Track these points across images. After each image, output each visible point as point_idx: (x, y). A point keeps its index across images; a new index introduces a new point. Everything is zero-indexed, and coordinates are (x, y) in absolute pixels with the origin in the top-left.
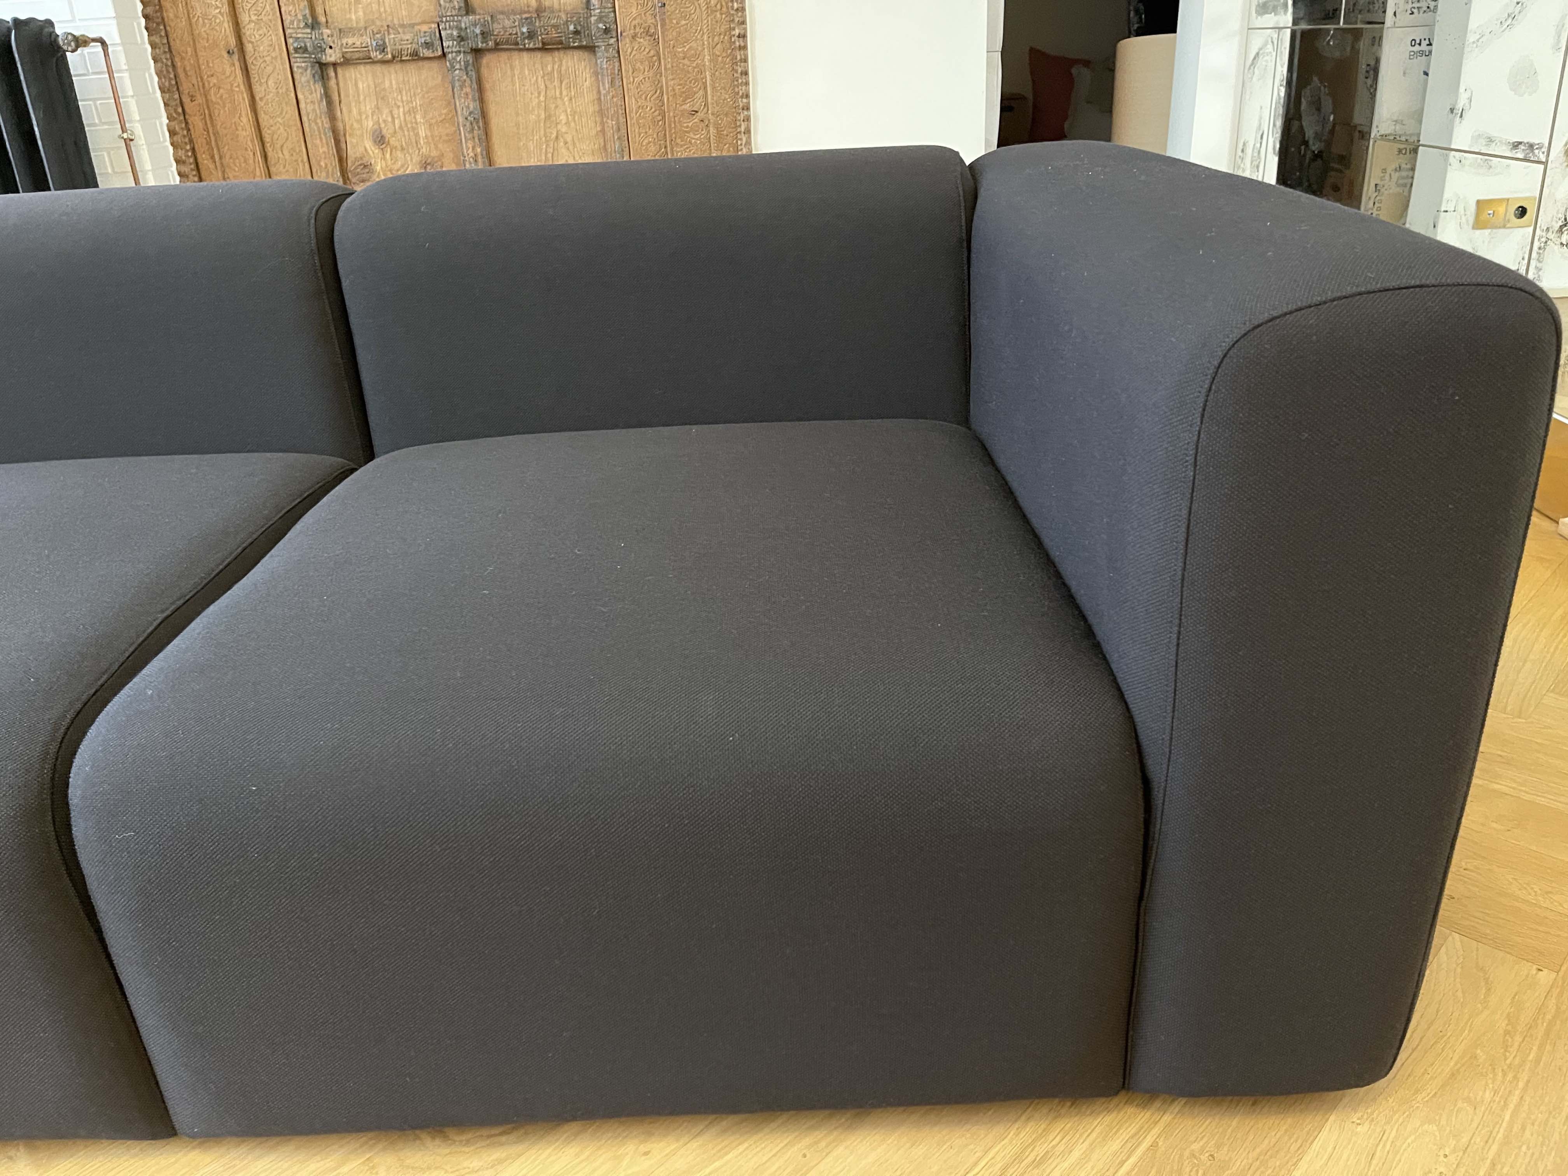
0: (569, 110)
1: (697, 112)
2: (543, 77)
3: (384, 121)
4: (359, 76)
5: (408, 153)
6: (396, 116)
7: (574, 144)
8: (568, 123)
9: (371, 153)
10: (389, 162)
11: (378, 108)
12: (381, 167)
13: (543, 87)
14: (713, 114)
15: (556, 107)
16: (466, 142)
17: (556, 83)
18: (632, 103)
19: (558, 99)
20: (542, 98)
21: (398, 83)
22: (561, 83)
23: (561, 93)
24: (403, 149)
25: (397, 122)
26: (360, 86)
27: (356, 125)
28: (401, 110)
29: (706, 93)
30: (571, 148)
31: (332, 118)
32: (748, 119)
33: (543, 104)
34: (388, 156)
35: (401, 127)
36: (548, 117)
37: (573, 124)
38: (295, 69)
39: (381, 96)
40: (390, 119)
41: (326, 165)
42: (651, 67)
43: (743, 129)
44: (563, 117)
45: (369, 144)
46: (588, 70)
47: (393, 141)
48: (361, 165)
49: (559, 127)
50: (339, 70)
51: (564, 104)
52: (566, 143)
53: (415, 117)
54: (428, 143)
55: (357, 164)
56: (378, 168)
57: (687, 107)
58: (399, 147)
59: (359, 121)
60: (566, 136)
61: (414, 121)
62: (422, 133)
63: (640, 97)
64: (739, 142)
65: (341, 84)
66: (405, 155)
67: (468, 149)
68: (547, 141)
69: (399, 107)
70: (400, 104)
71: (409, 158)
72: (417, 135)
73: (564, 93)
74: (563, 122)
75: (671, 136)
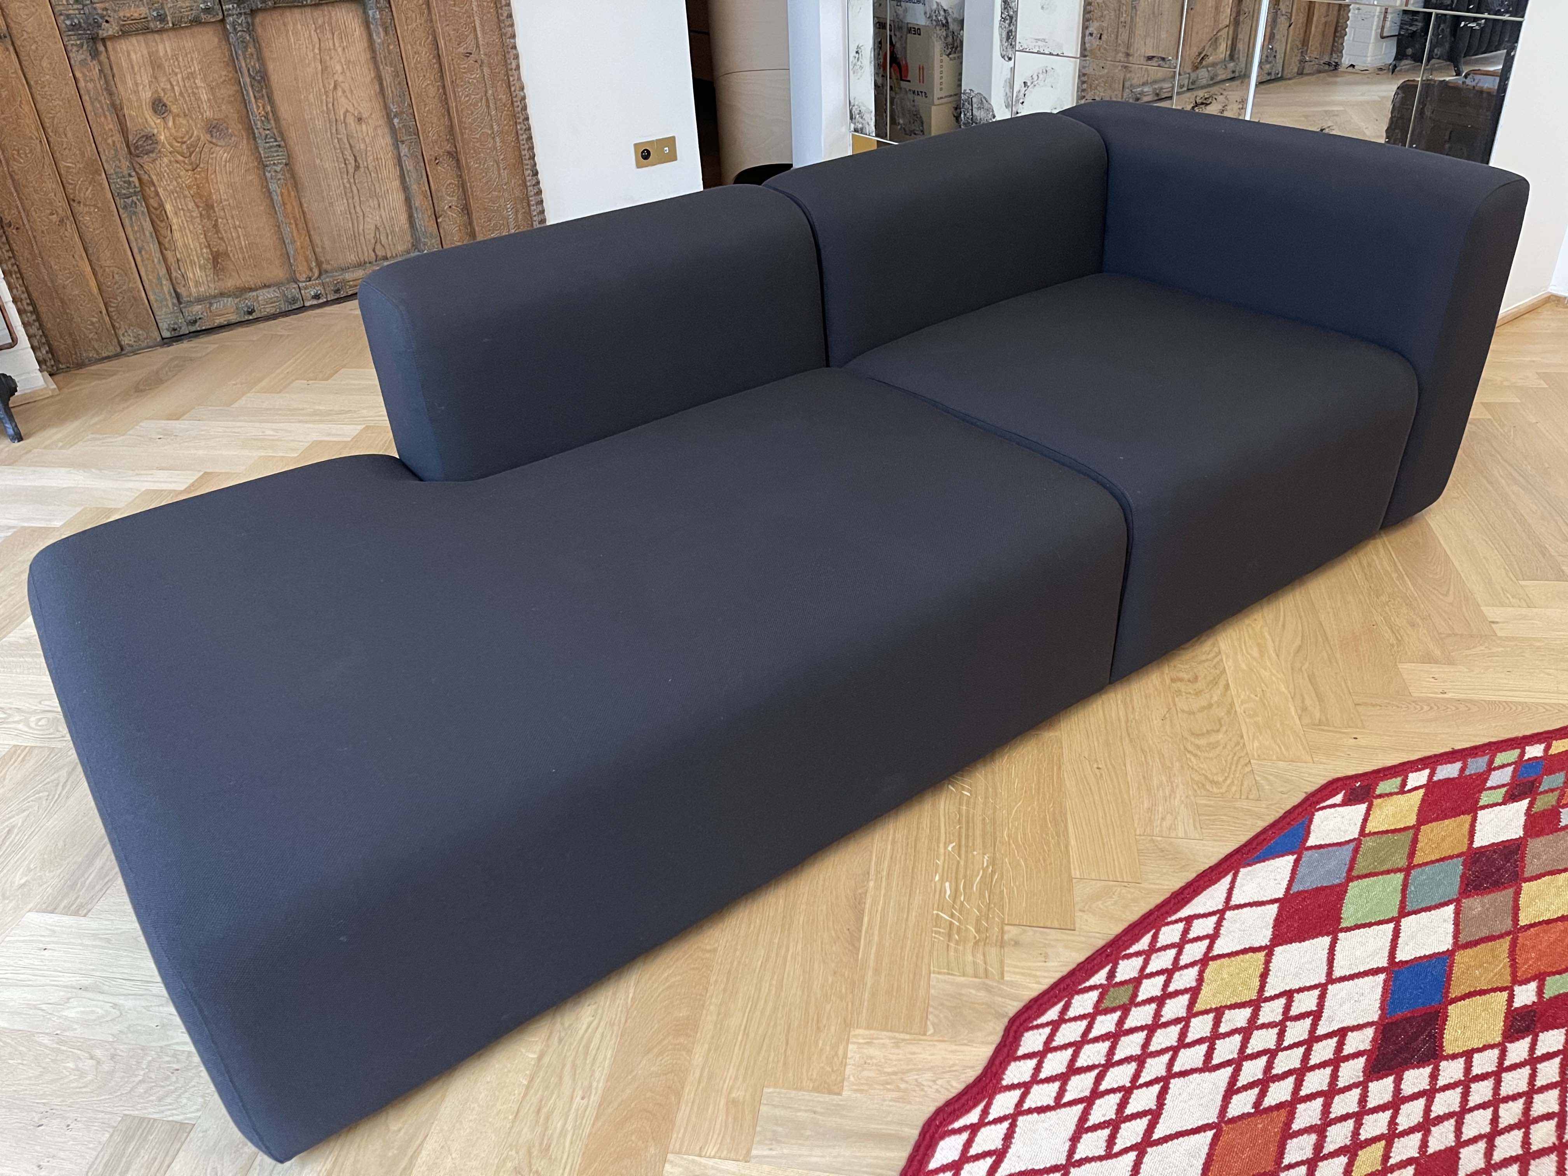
0: (343, 60)
1: (471, 54)
2: (315, 31)
3: (163, 90)
4: (130, 48)
5: (192, 118)
6: (174, 83)
7: (352, 91)
8: (343, 72)
9: (152, 124)
10: (173, 131)
11: (156, 78)
12: (166, 137)
13: (316, 40)
14: (485, 55)
15: (331, 58)
16: (256, 102)
17: (329, 35)
18: (408, 49)
19: (333, 51)
20: (317, 51)
21: (172, 50)
22: (333, 34)
23: (334, 45)
24: (185, 115)
25: (176, 88)
26: (133, 56)
27: (133, 97)
28: (179, 76)
29: (476, 35)
30: (349, 96)
31: (111, 94)
32: (517, 57)
33: (318, 57)
34: (170, 124)
35: (181, 94)
36: (324, 69)
37: (348, 74)
38: (69, 48)
39: (156, 64)
40: (169, 86)
41: (114, 142)
42: (422, 14)
43: (514, 66)
44: (338, 68)
45: (148, 114)
46: (356, 21)
47: (174, 109)
48: (143, 136)
49: (336, 76)
50: (109, 44)
51: (338, 54)
52: (344, 92)
53: (194, 82)
54: (211, 107)
55: (139, 136)
56: (162, 138)
57: (461, 50)
58: (182, 115)
59: (136, 92)
60: (343, 85)
61: (194, 86)
62: (204, 97)
63: (415, 43)
64: (511, 79)
65: (112, 58)
66: (188, 121)
67: (258, 108)
68: (326, 92)
69: (176, 74)
70: (177, 70)
71: (193, 124)
72: (198, 99)
73: (337, 45)
74: (339, 72)
75: (451, 77)
